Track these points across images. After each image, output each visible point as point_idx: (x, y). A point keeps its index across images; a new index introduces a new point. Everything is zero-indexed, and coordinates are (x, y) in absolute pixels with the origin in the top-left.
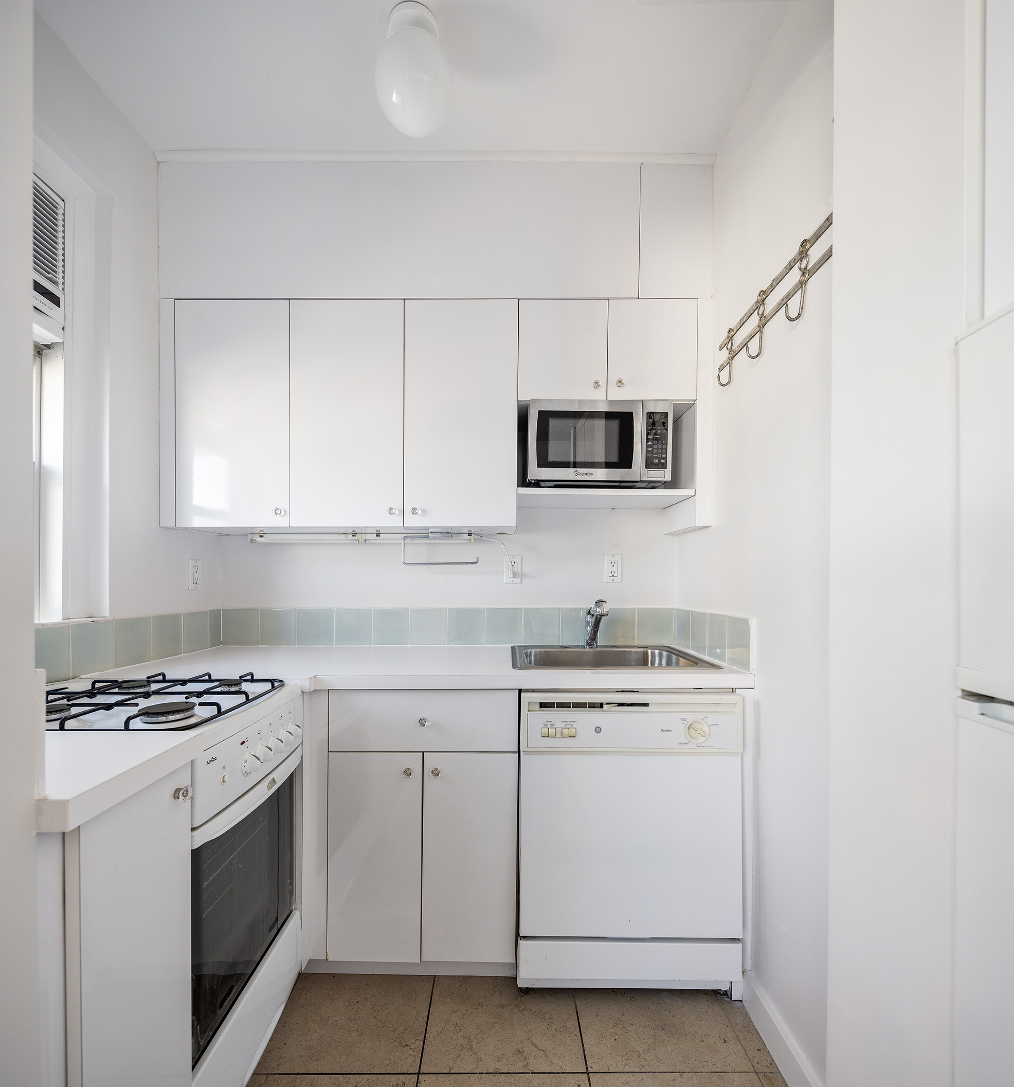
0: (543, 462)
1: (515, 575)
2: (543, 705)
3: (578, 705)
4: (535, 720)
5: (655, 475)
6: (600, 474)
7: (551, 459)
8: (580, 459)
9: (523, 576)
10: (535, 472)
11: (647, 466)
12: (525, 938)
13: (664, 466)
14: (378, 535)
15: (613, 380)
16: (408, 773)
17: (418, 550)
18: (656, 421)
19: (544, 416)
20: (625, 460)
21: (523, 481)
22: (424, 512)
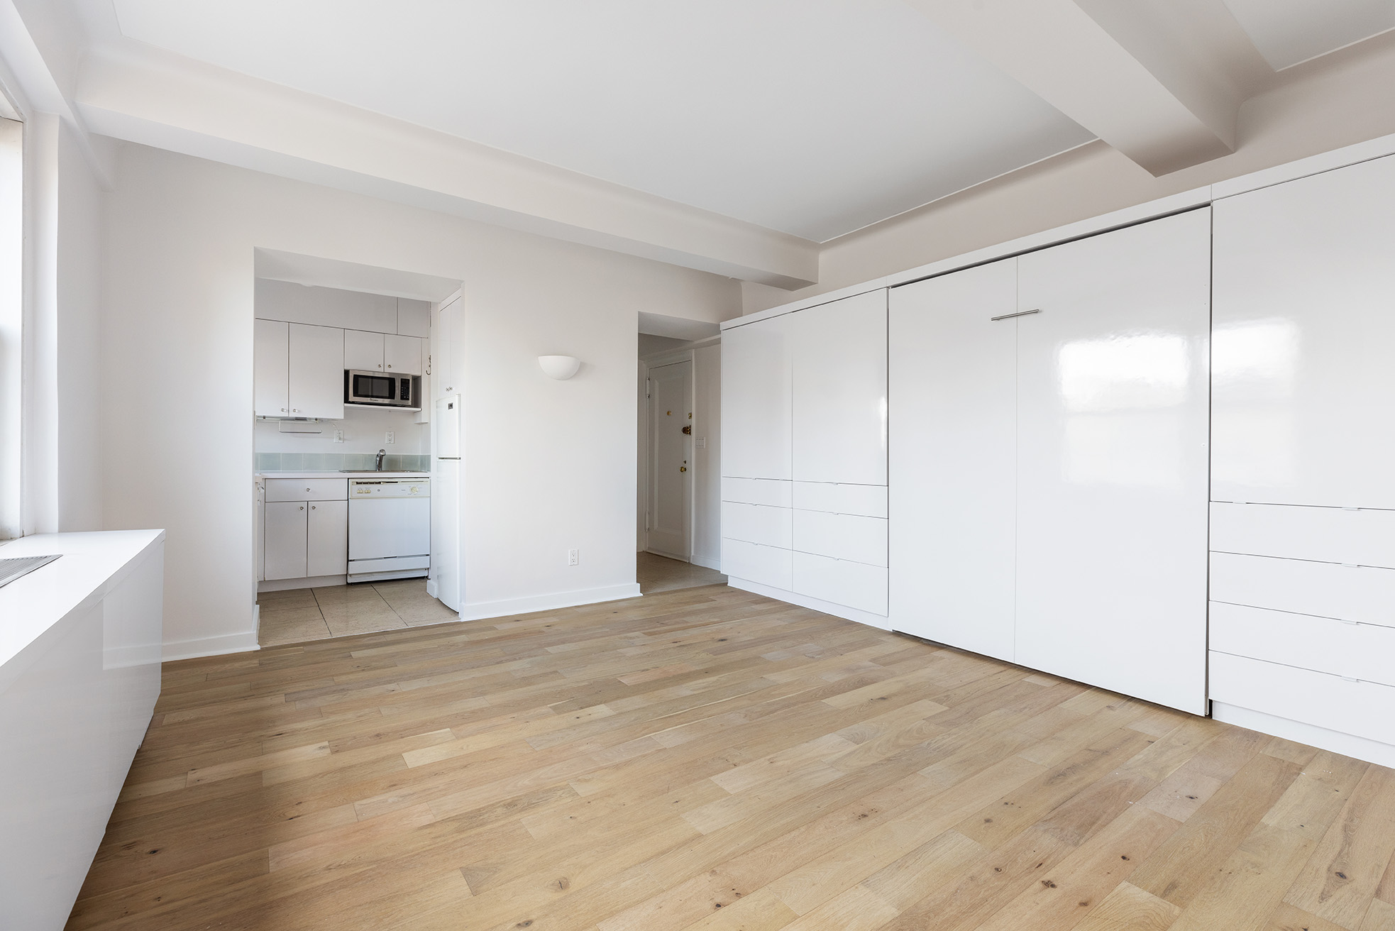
0: (356, 394)
1: (340, 439)
2: (357, 483)
3: (371, 483)
4: (355, 489)
5: (404, 402)
6: (387, 401)
7: (359, 393)
8: (374, 394)
9: (344, 440)
10: (351, 398)
11: (401, 399)
12: (351, 561)
13: (408, 399)
14: (264, 418)
15: (386, 365)
16: (302, 508)
17: (289, 426)
18: (405, 382)
19: (356, 377)
20: (392, 396)
21: (346, 400)
22: (299, 411)
